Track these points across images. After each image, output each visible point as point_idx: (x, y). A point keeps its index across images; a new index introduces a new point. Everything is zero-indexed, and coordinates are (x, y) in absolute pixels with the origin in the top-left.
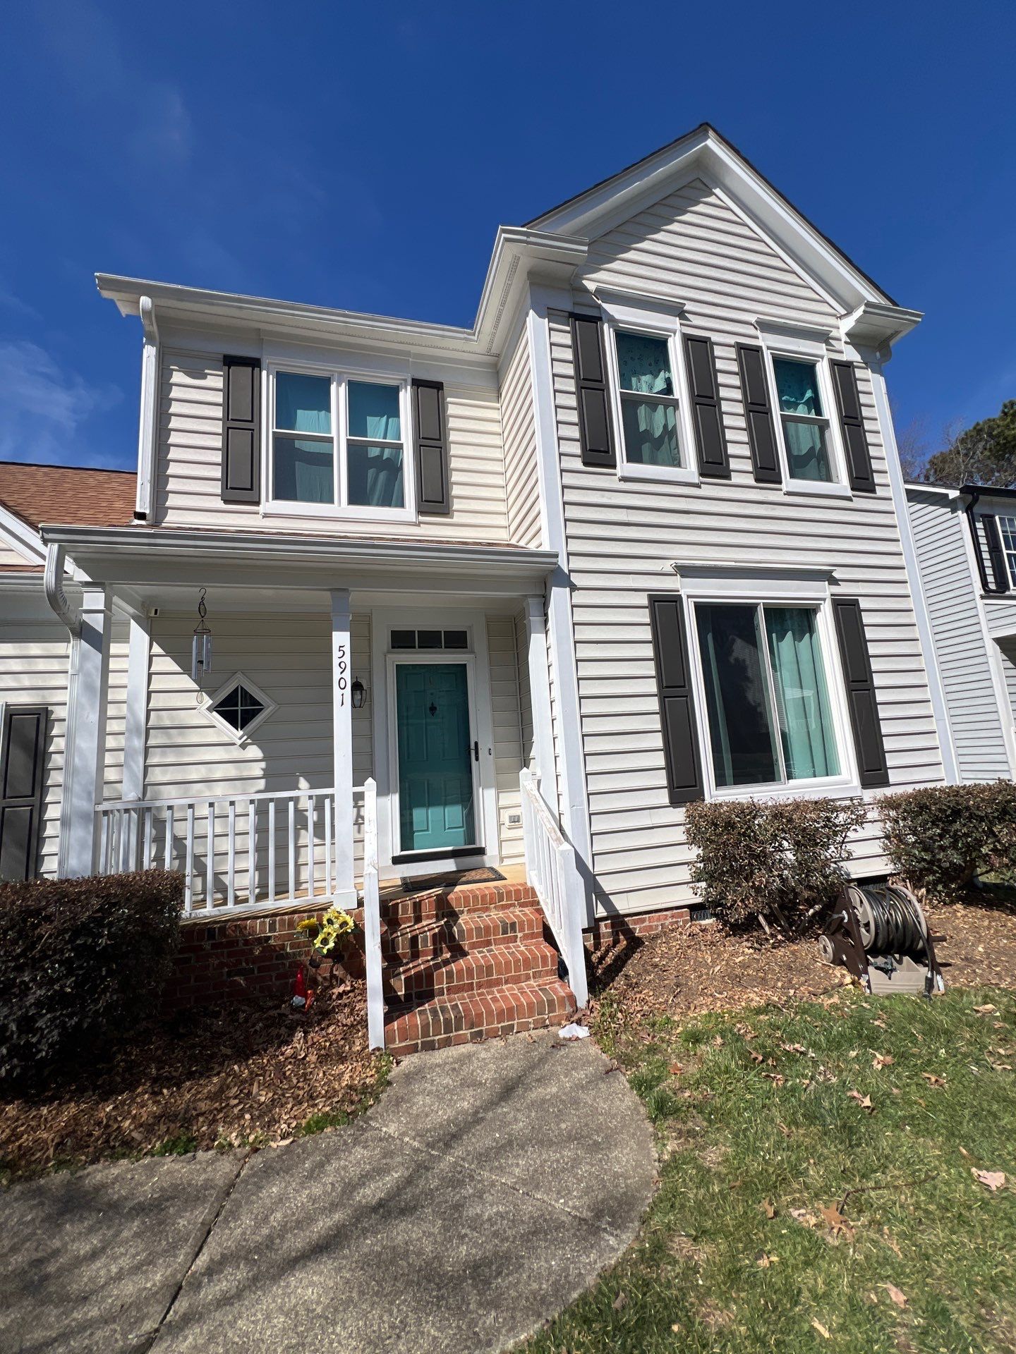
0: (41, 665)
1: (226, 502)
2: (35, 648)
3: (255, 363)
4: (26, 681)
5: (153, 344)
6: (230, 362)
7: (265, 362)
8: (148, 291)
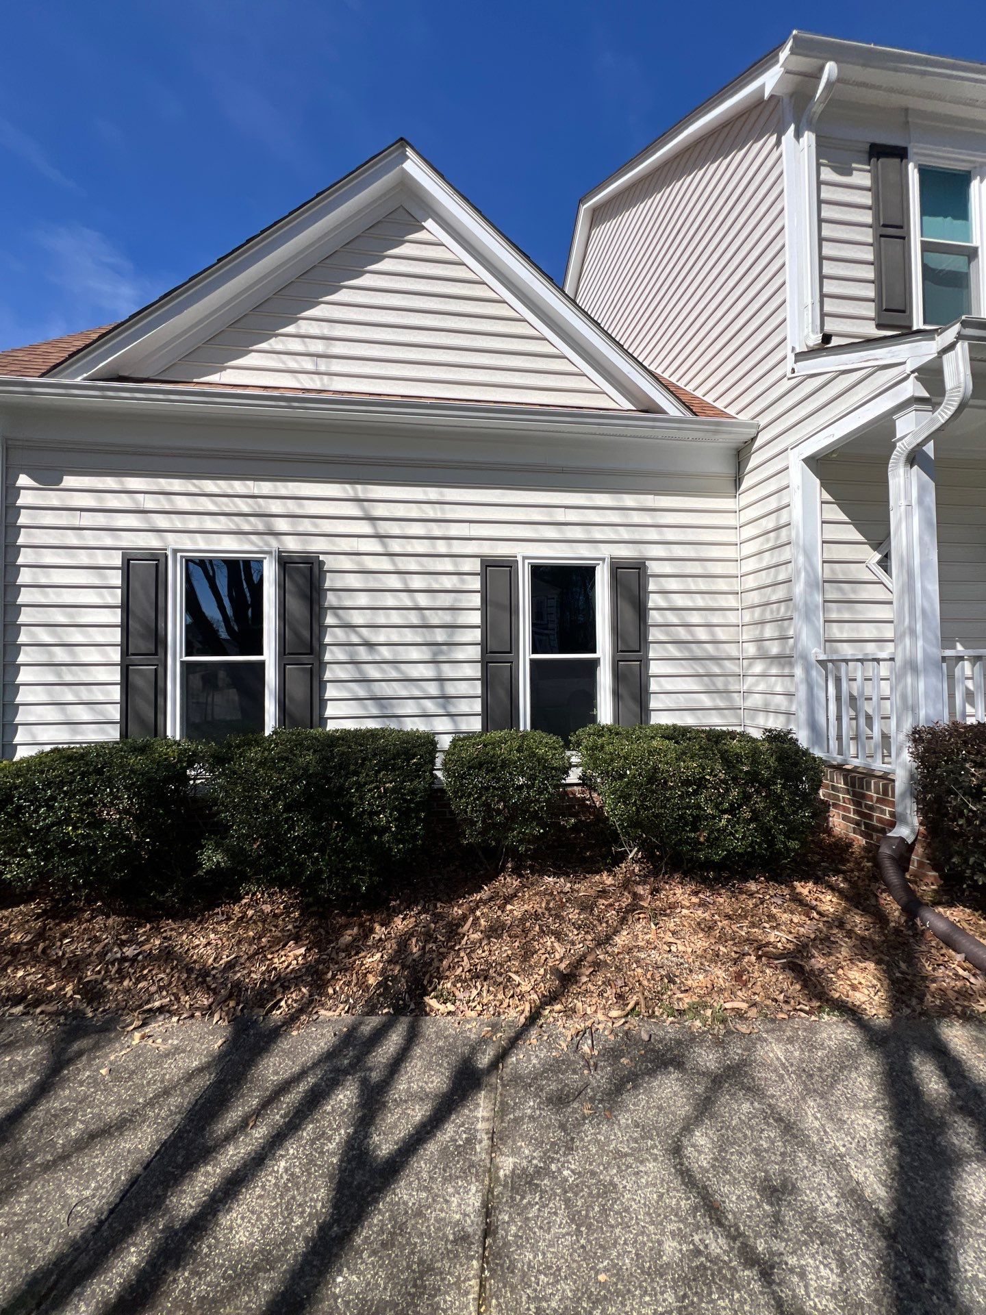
0: (636, 518)
1: (880, 326)
2: (629, 500)
3: (901, 154)
4: (625, 534)
5: (810, 130)
6: (877, 152)
7: (911, 151)
8: (837, 54)
